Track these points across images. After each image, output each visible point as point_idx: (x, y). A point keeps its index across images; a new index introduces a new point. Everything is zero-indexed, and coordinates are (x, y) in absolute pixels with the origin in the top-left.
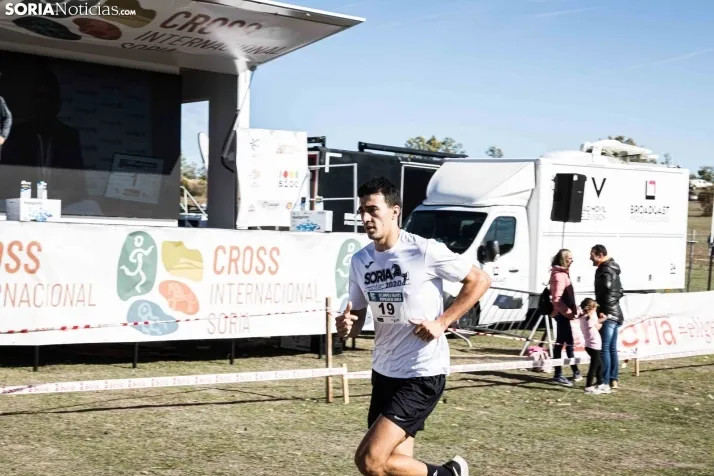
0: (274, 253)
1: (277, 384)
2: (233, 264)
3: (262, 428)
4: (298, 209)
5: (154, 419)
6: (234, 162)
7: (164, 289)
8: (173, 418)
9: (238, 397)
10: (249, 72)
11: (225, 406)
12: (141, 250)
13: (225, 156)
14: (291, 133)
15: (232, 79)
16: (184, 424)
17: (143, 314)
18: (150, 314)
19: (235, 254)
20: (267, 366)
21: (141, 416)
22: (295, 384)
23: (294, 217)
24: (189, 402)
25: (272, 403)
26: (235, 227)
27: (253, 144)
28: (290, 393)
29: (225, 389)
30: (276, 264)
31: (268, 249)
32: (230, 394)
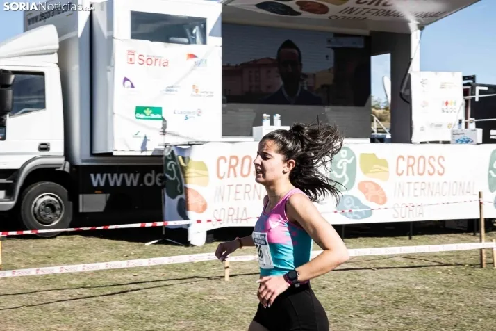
0: (441, 160)
1: (443, 254)
2: (410, 168)
3: (435, 285)
4: (456, 128)
5: (357, 278)
6: (409, 96)
7: (363, 187)
8: (371, 278)
9: (416, 263)
10: (419, 31)
11: (407, 270)
12: (346, 160)
13: (402, 92)
14: (450, 74)
15: (407, 37)
16: (378, 282)
17: (348, 204)
18: (353, 204)
19: (411, 161)
20: (436, 241)
21: (348, 276)
22: (458, 254)
23: (454, 134)
24: (381, 266)
25: (441, 267)
26: (411, 142)
27: (423, 83)
28: (453, 261)
29: (407, 257)
30: (443, 168)
31: (437, 158)
32: (410, 260)
